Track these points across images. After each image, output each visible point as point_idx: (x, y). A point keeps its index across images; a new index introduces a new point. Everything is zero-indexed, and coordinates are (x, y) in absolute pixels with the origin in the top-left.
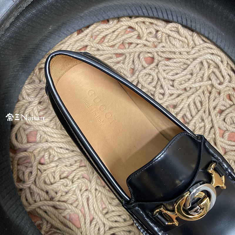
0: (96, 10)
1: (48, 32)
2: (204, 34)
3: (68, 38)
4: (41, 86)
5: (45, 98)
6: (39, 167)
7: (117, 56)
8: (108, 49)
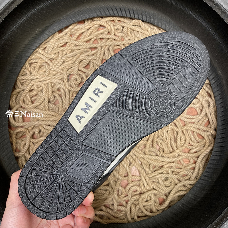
0: (72, 14)
1: (35, 34)
2: (161, 27)
3: (51, 37)
4: (32, 77)
5: (34, 86)
6: (31, 141)
7: (92, 49)
8: (83, 44)
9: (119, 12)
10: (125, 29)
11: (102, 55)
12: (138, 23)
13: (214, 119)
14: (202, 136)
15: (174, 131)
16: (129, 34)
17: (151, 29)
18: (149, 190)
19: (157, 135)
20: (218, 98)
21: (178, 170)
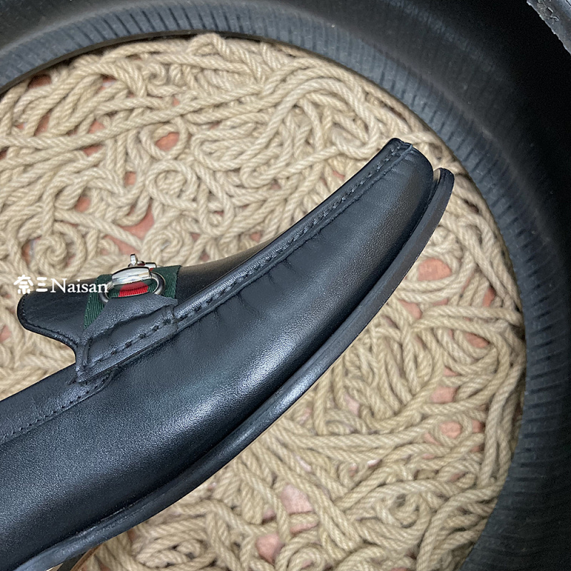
7: (89, 151)
8: (58, 142)
9: (141, 24)
10: (174, 72)
11: (122, 162)
12: (208, 44)
13: (506, 277)
14: (485, 339)
15: (392, 342)
16: (192, 83)
17: (254, 55)
18: (351, 553)
19: (340, 367)
20: (500, 208)
21: (434, 465)
